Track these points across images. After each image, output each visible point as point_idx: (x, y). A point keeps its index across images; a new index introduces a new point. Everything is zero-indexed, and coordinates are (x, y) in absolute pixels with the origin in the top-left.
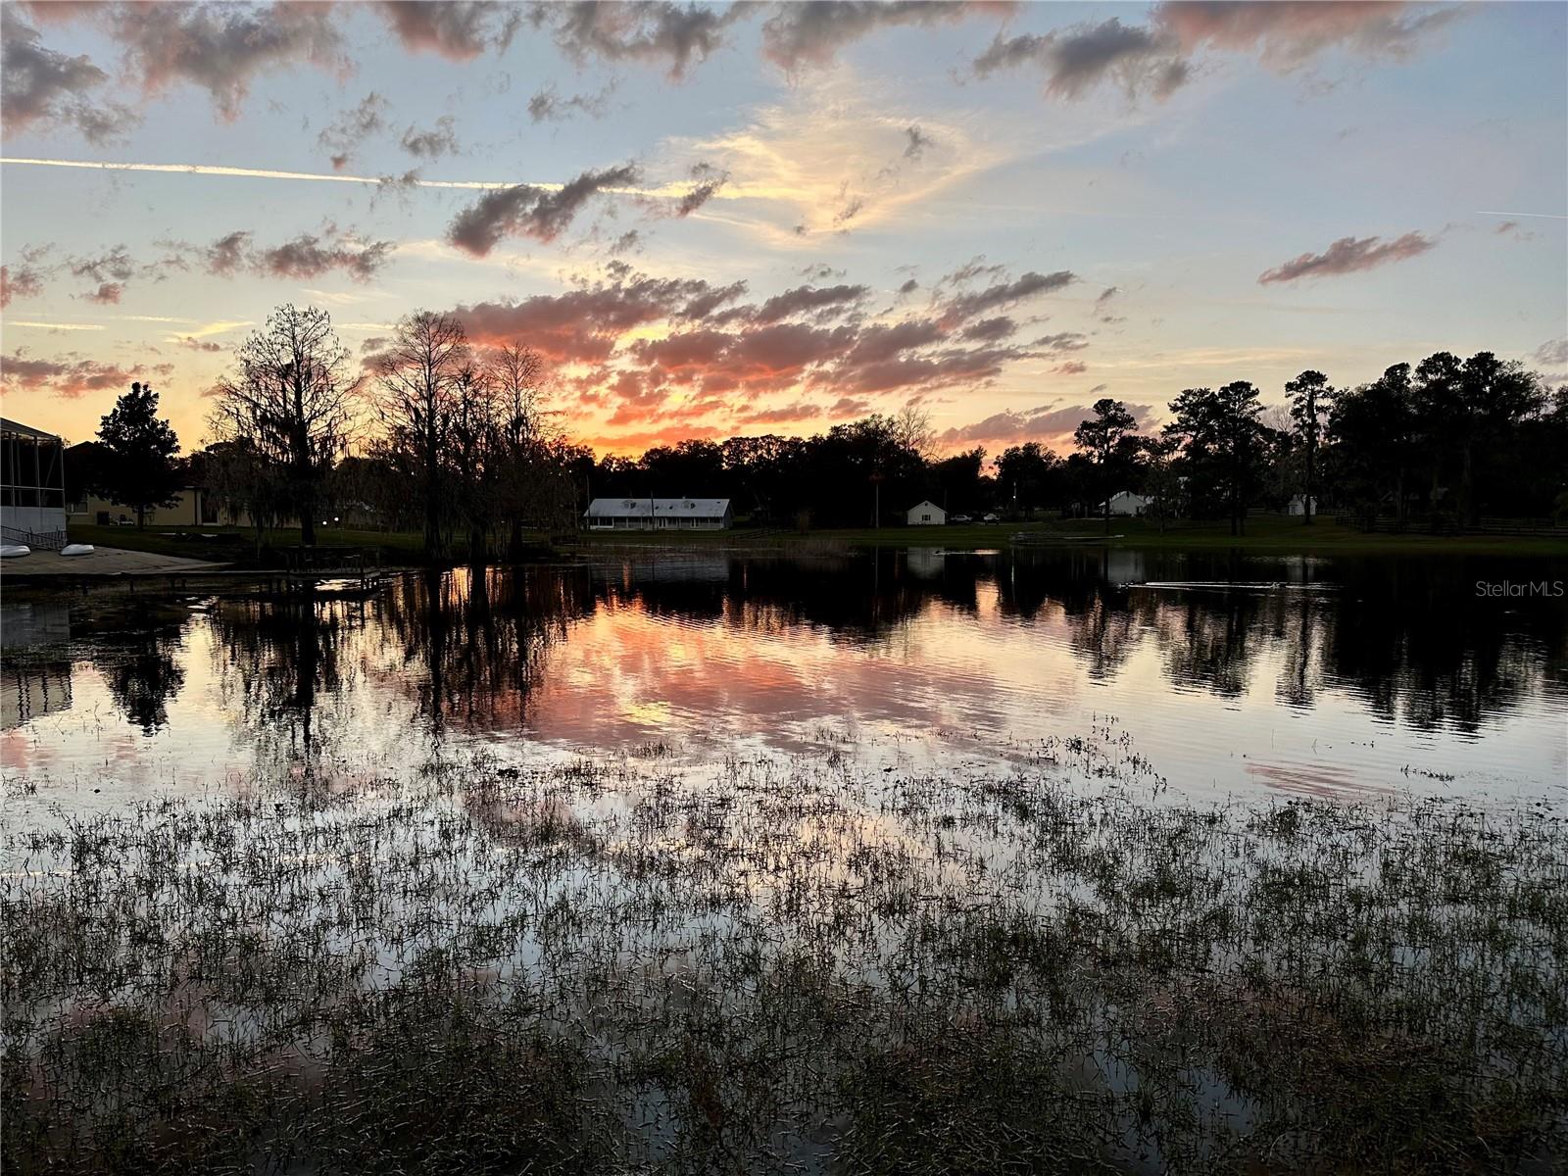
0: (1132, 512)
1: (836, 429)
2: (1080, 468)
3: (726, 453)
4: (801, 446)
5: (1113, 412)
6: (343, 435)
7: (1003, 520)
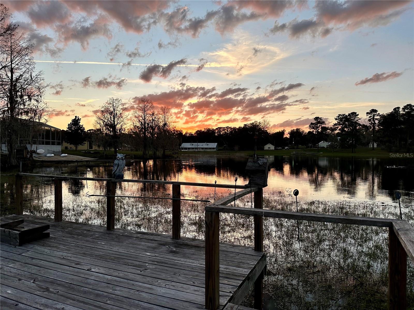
0: (326, 147)
1: (245, 125)
2: (311, 135)
3: (216, 131)
4: (236, 129)
5: (319, 120)
6: (124, 128)
7: (290, 148)
